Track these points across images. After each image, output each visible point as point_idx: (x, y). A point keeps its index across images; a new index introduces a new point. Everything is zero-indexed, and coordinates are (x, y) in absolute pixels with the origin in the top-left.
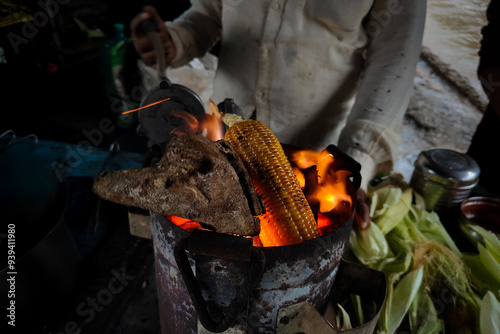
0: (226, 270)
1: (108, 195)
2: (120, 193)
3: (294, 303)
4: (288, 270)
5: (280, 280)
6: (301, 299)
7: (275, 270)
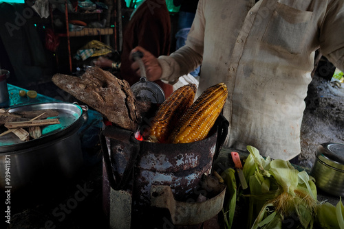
0: (123, 151)
1: (57, 84)
2: (63, 84)
3: (161, 184)
4: (155, 159)
5: (150, 164)
6: (166, 183)
7: (148, 157)
